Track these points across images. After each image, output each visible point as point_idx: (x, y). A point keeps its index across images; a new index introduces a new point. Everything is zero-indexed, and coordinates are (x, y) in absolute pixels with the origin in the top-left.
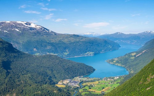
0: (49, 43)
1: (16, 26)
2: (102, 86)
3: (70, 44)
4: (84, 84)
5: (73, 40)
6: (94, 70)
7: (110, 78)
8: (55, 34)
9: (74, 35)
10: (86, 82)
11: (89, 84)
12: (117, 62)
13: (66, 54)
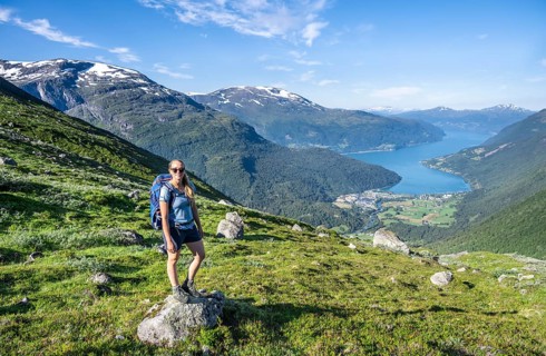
0: (312, 126)
1: (255, 94)
2: (422, 209)
3: (351, 128)
4: (385, 205)
5: (355, 120)
6: (400, 179)
7: (433, 196)
8: (323, 109)
9: (358, 112)
10: (387, 200)
11: (395, 205)
12: (444, 165)
13: (343, 146)
